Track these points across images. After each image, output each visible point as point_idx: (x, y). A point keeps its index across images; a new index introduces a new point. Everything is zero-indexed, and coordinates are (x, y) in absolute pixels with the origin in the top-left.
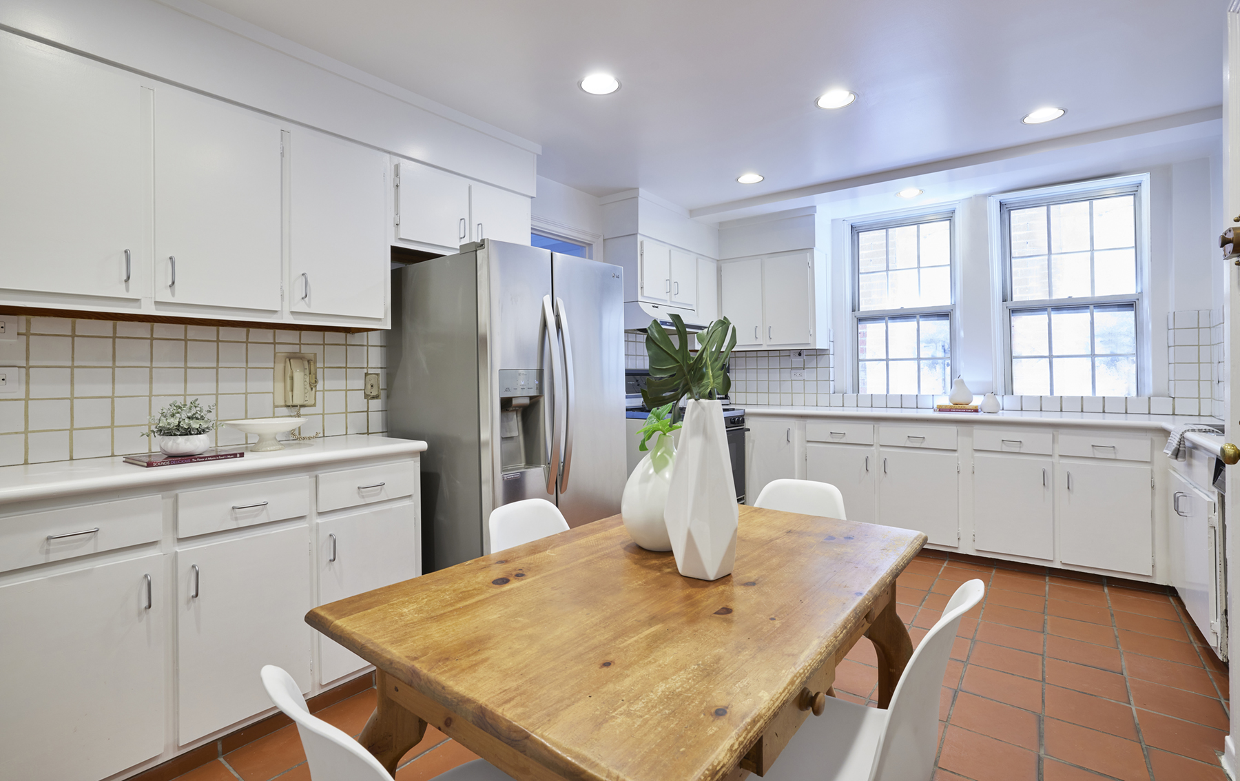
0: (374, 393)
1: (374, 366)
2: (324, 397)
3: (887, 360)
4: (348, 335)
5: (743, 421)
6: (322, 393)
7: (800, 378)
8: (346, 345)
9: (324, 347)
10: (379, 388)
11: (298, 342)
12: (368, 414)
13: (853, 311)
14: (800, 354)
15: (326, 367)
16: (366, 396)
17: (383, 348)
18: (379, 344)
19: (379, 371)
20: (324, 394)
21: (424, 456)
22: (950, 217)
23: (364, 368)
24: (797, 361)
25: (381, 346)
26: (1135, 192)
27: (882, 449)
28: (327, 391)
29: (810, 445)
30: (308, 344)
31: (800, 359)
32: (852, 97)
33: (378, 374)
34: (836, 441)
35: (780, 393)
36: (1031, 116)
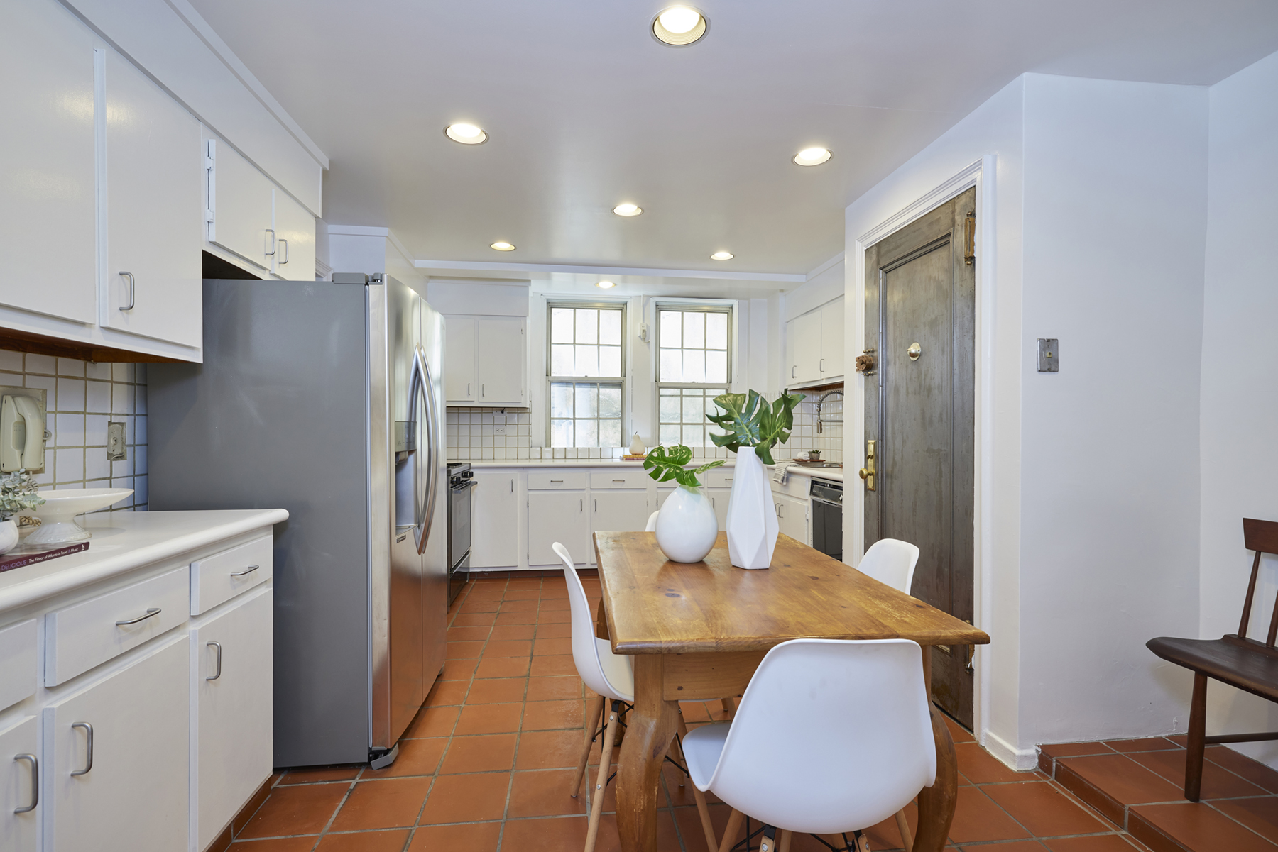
0: (118, 452)
1: (119, 413)
2: (55, 457)
3: (574, 419)
4: (88, 364)
5: (471, 474)
6: (52, 451)
7: (504, 434)
8: (85, 379)
9: (57, 381)
10: (123, 443)
11: (21, 371)
12: (111, 482)
13: (547, 375)
14: (502, 412)
15: (60, 412)
16: (109, 456)
17: (130, 386)
18: (126, 381)
19: (124, 419)
20: (55, 453)
21: (279, 529)
22: (623, 307)
23: (106, 414)
24: (500, 418)
25: (128, 384)
26: (728, 311)
27: (593, 492)
28: (59, 448)
29: (531, 493)
30: (35, 375)
31: (503, 416)
32: (640, 211)
33: (122, 424)
34: (556, 487)
35: (482, 448)
36: (715, 255)
